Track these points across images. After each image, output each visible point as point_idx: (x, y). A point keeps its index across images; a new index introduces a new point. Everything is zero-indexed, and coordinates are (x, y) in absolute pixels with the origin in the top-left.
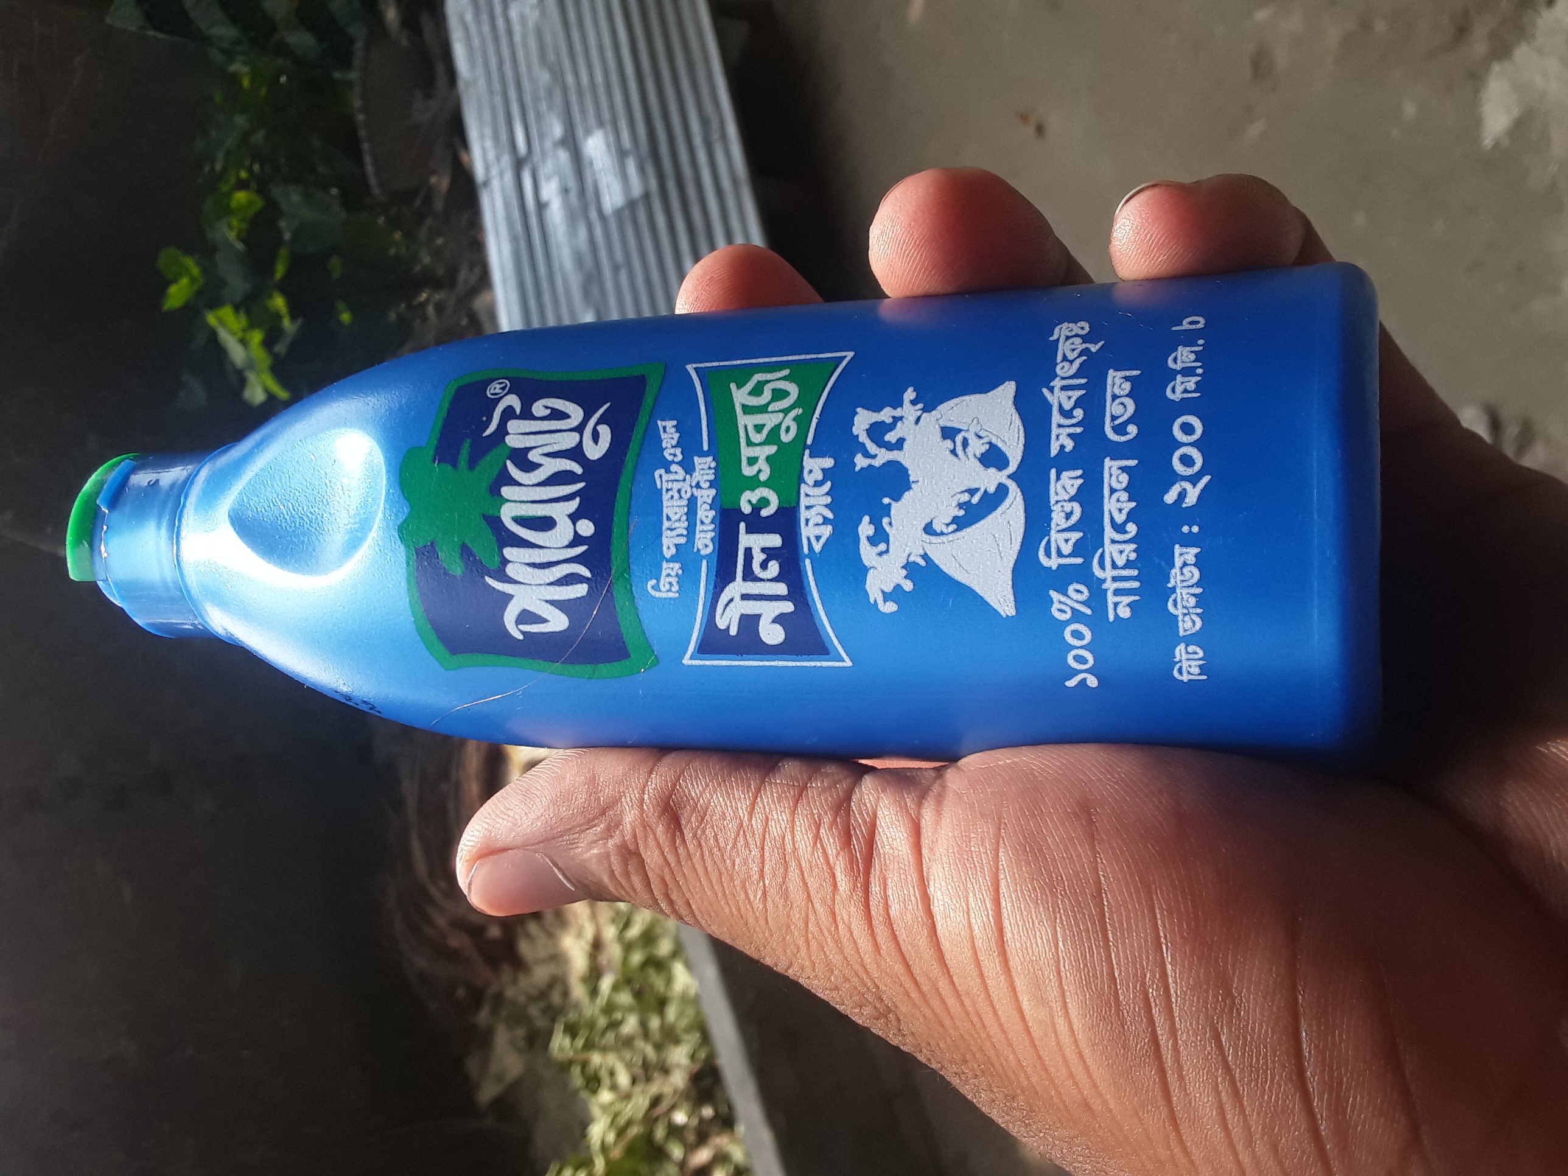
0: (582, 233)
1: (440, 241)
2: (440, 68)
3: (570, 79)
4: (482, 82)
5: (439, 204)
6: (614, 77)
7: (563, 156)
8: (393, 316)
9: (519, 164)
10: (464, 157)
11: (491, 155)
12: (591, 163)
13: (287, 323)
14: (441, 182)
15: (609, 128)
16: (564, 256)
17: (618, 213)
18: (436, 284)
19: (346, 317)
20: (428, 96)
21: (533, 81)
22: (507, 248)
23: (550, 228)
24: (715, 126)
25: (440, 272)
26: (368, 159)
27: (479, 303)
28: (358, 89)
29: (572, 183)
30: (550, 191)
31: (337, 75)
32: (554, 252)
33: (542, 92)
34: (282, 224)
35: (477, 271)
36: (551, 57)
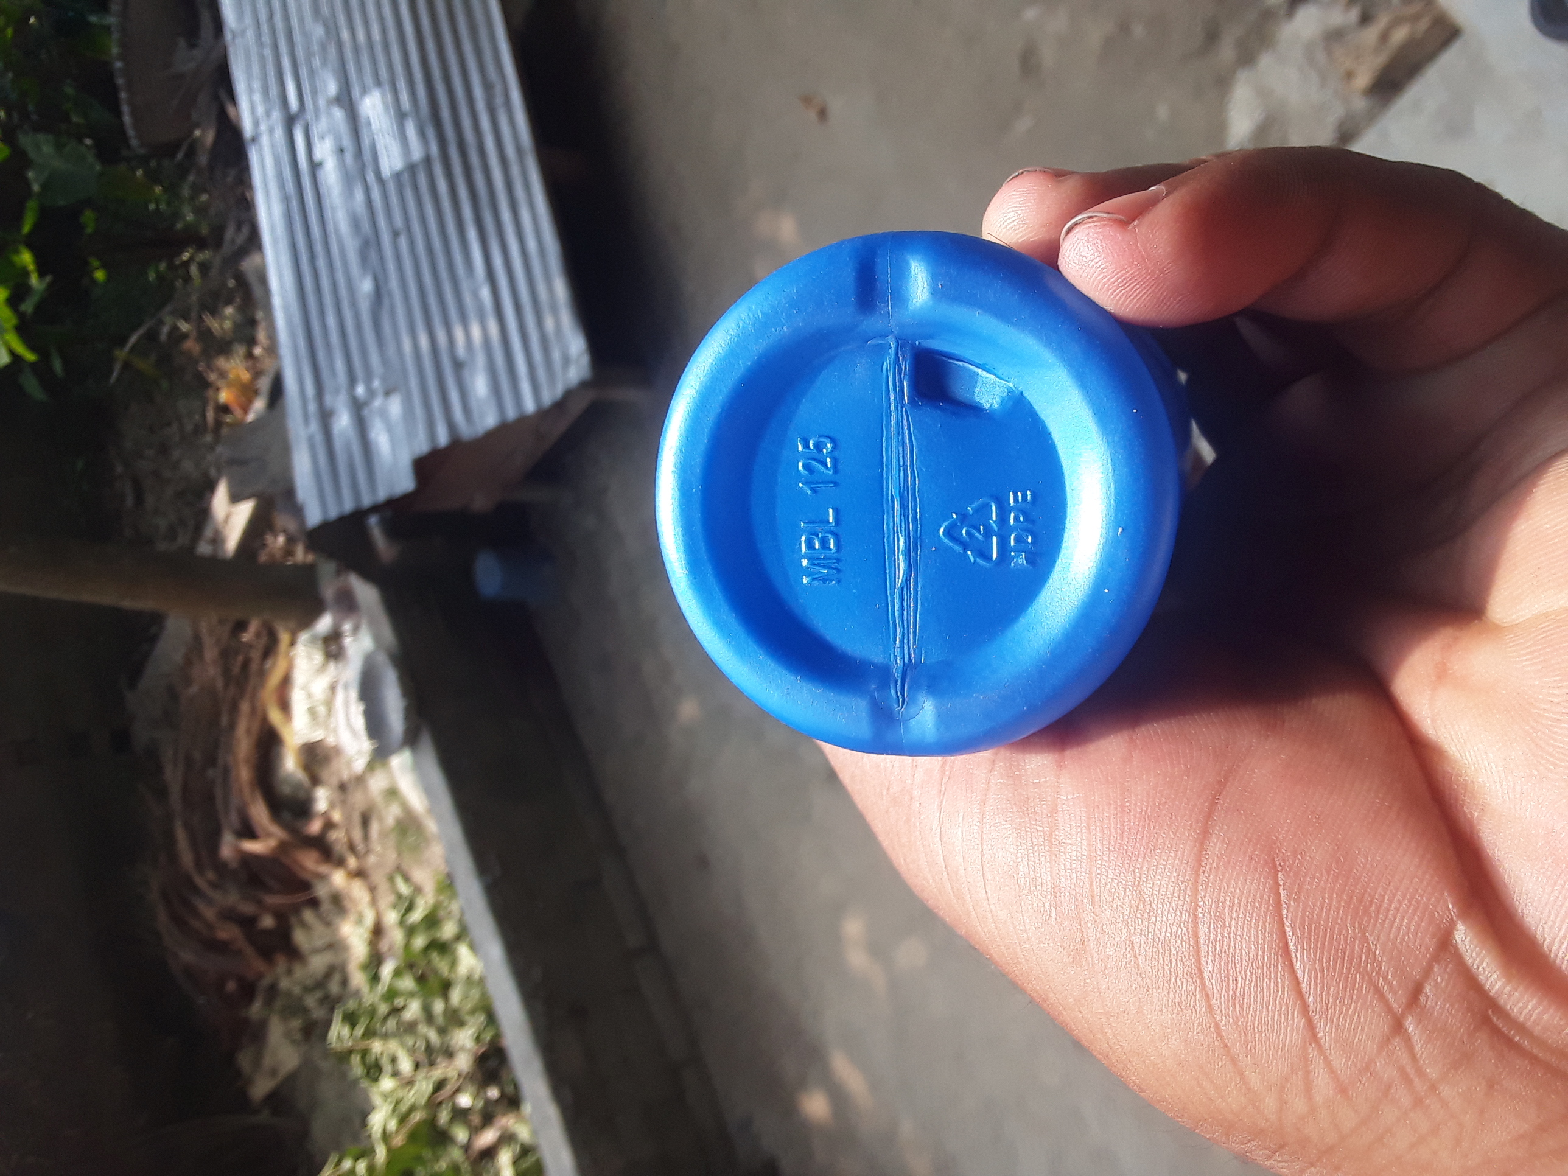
0: (359, 196)
1: (204, 197)
2: (206, 17)
3: (345, 35)
4: (250, 34)
5: (203, 159)
6: (392, 35)
7: (338, 114)
8: (152, 276)
9: (290, 121)
10: (231, 110)
11: (260, 110)
12: (369, 124)
13: (34, 280)
14: (206, 136)
15: (387, 87)
16: (340, 218)
17: (397, 176)
18: (201, 244)
19: (100, 275)
20: (192, 46)
21: (306, 35)
22: (277, 209)
23: (323, 190)
24: (498, 90)
25: (204, 230)
26: (125, 109)
27: (248, 265)
28: (116, 36)
29: (347, 142)
30: (324, 150)
31: (93, 19)
32: (328, 213)
33: (315, 47)
34: (31, 175)
35: (245, 230)
36: (325, 10)
